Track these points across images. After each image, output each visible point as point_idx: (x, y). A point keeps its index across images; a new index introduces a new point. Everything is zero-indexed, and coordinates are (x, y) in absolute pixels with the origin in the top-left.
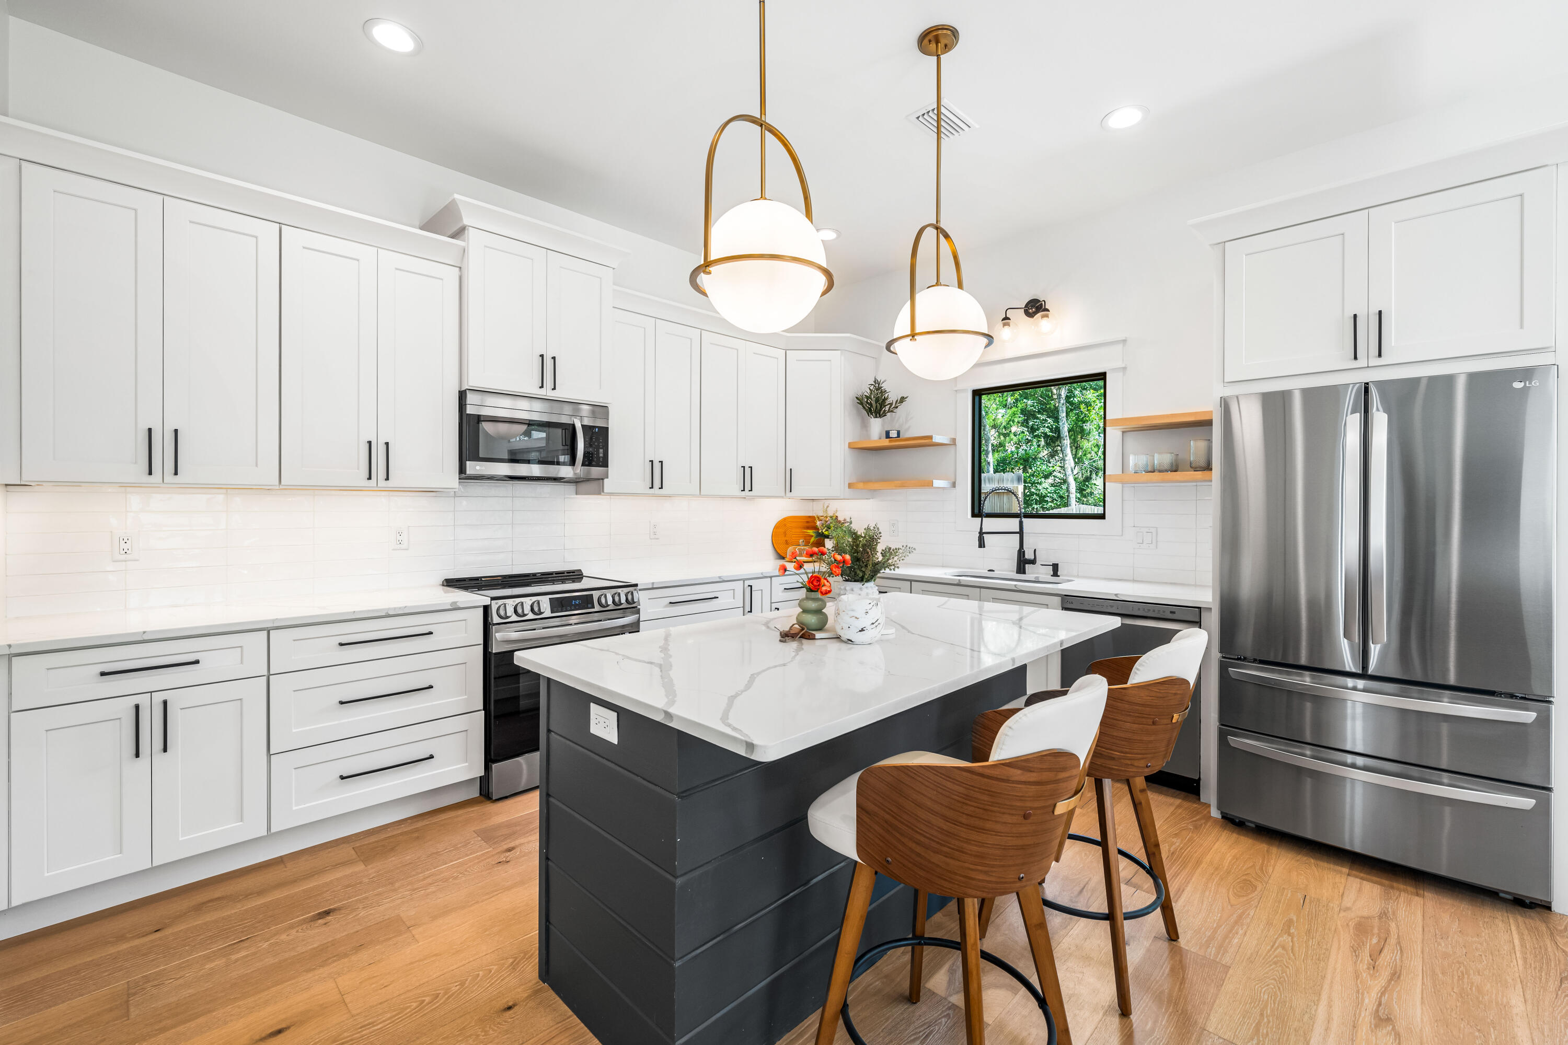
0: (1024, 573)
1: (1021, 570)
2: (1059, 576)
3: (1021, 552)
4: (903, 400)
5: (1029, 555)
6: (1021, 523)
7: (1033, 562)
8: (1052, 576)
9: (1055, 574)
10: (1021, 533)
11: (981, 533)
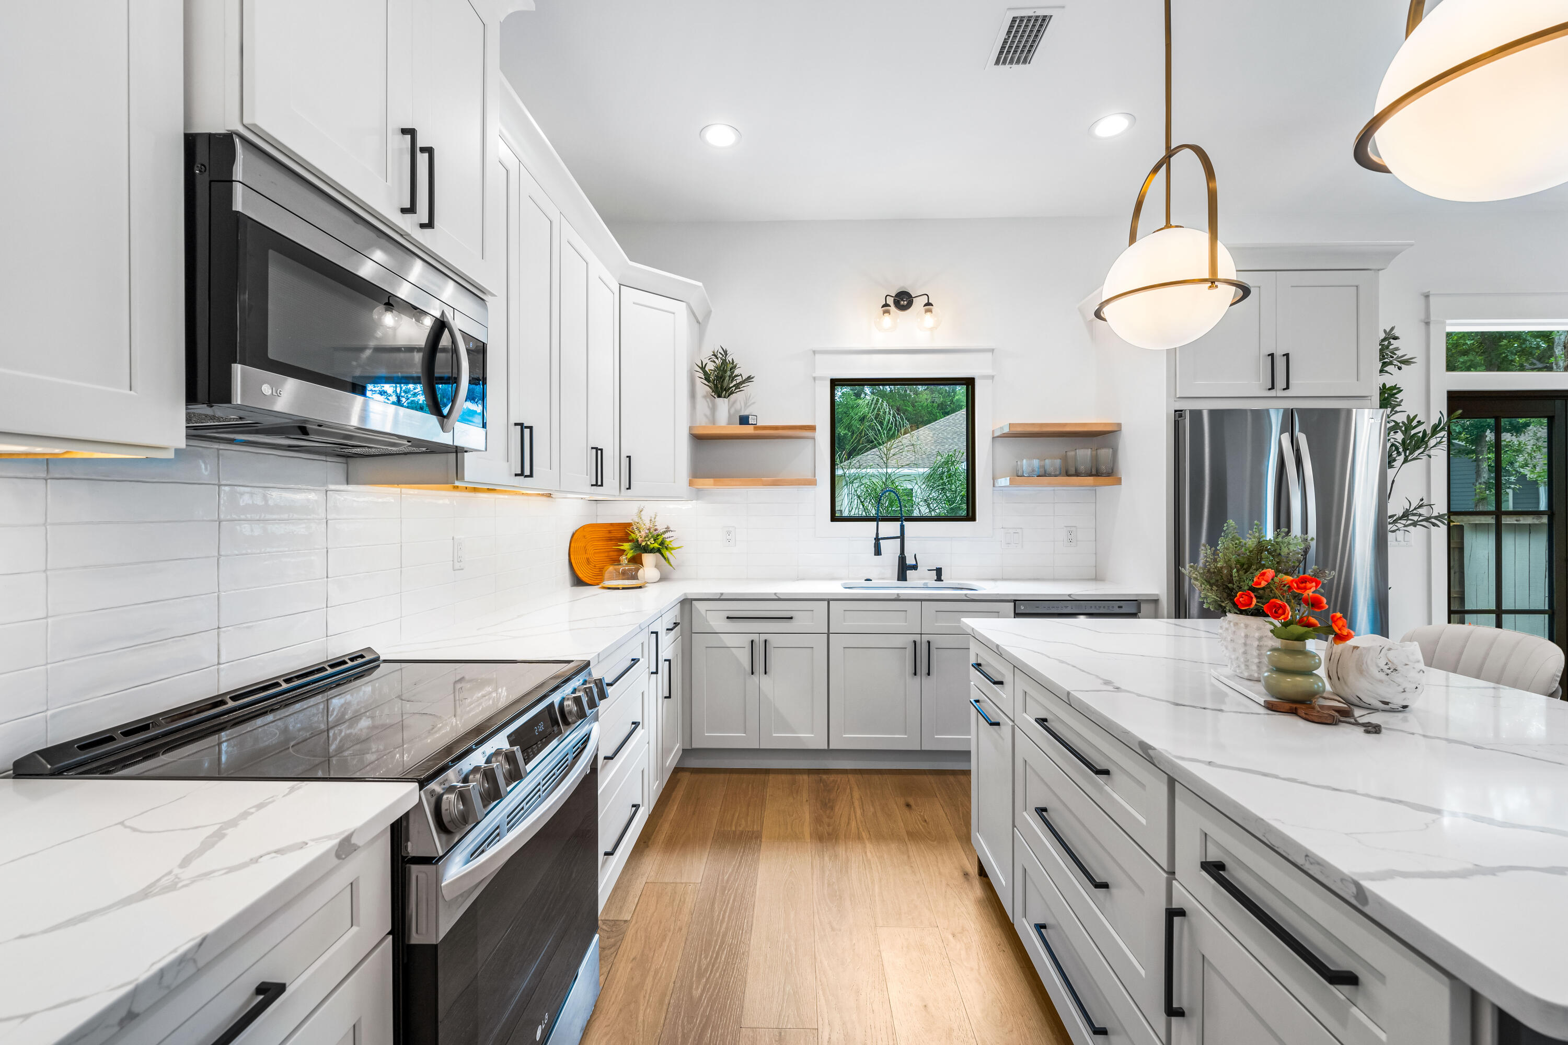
0: (905, 580)
1: (902, 577)
2: (942, 581)
3: (902, 559)
4: (749, 379)
5: (910, 561)
6: (902, 527)
7: (915, 567)
8: (935, 580)
9: (939, 579)
10: (902, 537)
11: (877, 539)
